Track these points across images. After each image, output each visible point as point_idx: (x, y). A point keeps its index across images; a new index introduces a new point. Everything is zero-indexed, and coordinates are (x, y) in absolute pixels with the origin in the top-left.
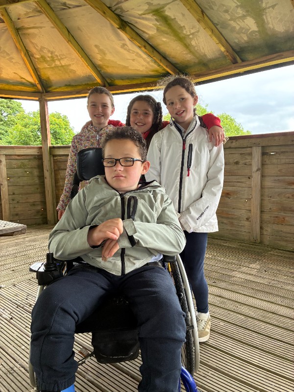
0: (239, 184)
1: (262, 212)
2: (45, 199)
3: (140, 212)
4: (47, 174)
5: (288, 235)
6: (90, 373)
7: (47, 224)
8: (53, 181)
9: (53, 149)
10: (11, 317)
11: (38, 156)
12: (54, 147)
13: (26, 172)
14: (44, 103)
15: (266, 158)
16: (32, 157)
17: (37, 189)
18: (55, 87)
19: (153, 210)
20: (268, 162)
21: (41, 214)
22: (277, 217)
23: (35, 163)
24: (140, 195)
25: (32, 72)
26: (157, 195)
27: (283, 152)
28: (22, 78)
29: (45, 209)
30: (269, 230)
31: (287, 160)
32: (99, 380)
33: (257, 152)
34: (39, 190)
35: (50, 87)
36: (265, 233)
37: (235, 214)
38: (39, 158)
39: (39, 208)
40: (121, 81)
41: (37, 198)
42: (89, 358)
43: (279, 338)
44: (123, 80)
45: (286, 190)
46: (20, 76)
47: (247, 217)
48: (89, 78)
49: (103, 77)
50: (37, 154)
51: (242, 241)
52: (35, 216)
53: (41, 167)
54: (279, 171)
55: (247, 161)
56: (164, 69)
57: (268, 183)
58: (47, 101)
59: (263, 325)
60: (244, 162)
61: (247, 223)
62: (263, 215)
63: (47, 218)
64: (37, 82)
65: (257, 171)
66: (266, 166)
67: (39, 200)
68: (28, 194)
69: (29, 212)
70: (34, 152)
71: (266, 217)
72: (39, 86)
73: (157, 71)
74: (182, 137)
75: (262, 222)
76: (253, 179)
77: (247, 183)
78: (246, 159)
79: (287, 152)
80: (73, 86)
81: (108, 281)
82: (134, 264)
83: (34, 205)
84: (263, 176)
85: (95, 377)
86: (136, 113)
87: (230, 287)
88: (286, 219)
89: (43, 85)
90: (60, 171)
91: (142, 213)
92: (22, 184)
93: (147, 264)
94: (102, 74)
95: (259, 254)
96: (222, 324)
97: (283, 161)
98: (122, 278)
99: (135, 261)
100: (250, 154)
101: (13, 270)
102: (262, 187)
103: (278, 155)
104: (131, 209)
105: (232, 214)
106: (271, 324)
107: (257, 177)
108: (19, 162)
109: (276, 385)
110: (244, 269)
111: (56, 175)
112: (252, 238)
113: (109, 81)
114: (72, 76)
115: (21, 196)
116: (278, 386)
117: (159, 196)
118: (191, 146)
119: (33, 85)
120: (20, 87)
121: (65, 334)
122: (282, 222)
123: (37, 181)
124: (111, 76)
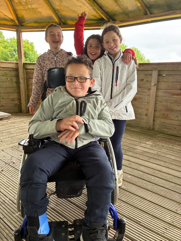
0: (143, 93)
1: (155, 111)
2: (20, 97)
3: (88, 111)
4: (21, 81)
5: (170, 125)
6: (52, 204)
7: (22, 112)
8: (26, 85)
9: (25, 65)
10: (2, 170)
11: (16, 68)
12: (26, 64)
13: (8, 79)
14: (20, 33)
15: (160, 78)
16: (12, 69)
17: (15, 90)
18: (27, 23)
19: (96, 110)
20: (161, 80)
21: (17, 106)
22: (164, 114)
23: (13, 73)
24: (87, 100)
25: (12, 11)
26: (98, 101)
27: (171, 75)
28: (5, 16)
29: (20, 103)
30: (158, 122)
31: (173, 80)
32: (58, 208)
33: (155, 74)
34: (16, 91)
35: (24, 22)
36: (156, 123)
37: (139, 111)
38: (17, 70)
39: (17, 102)
40: (71, 21)
41: (15, 96)
42: (53, 195)
43: (162, 185)
44: (72, 20)
45: (170, 98)
46: (4, 14)
47: (146, 113)
48: (50, 18)
49: (59, 18)
50: (15, 67)
51: (142, 128)
52: (14, 107)
53: (17, 76)
54: (168, 86)
55: (149, 79)
56: (100, 16)
57: (160, 93)
58: (22, 32)
59: (153, 178)
60: (146, 79)
61: (145, 117)
62: (156, 113)
63: (21, 109)
64: (15, 19)
65: (154, 86)
66: (160, 83)
67: (17, 97)
68: (8, 93)
69: (10, 104)
70: (13, 66)
71: (157, 114)
72: (17, 22)
73: (95, 16)
74: (112, 62)
75: (154, 117)
76: (151, 91)
77: (148, 92)
78: (148, 78)
79: (173, 75)
80: (39, 23)
81: (67, 152)
82: (83, 142)
83: (13, 100)
84: (157, 89)
85: (55, 206)
86: (91, 46)
87: (135, 155)
88: (169, 115)
89: (19, 21)
90: (30, 80)
91: (89, 112)
92: (5, 87)
93: (91, 142)
94: (59, 15)
95: (151, 136)
96: (129, 176)
97: (171, 80)
98: (76, 151)
99: (84, 141)
100: (151, 75)
101: (1, 141)
102: (156, 96)
103: (167, 76)
104: (83, 109)
105: (137, 112)
106: (158, 177)
107: (153, 89)
108: (3, 72)
109: (160, 212)
110: (143, 145)
111: (27, 81)
112: (148, 127)
113: (63, 21)
114: (39, 15)
115: (4, 94)
116: (161, 213)
117: (99, 101)
118: (118, 67)
119: (12, 21)
120: (4, 21)
121: (42, 184)
122: (166, 117)
123: (15, 85)
124: (65, 18)
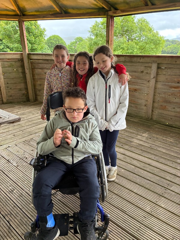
0: (143, 85)
1: (154, 102)
2: (27, 86)
4: (27, 71)
5: (167, 116)
6: (59, 196)
7: (29, 101)
8: (31, 75)
9: (30, 55)
11: (21, 59)
12: (30, 54)
13: (14, 69)
14: (22, 23)
15: (160, 71)
16: (17, 60)
17: (22, 80)
18: (28, 12)
19: (87, 133)
20: (160, 73)
21: (25, 95)
22: (161, 106)
23: (19, 64)
24: (81, 125)
25: (13, 3)
27: (169, 68)
28: (7, 7)
29: (28, 93)
30: (157, 112)
31: (172, 73)
32: (63, 199)
33: (154, 67)
34: (23, 81)
35: (25, 12)
36: (154, 114)
37: (139, 102)
38: (22, 60)
39: (24, 92)
40: (72, 10)
41: (22, 86)
44: (73, 9)
45: (168, 91)
46: (5, 6)
47: (145, 104)
48: (51, 7)
49: (60, 7)
50: (20, 58)
51: (141, 118)
52: (21, 97)
53: (23, 66)
54: (166, 79)
55: (149, 71)
56: (101, 5)
57: (159, 86)
58: (23, 21)
59: (142, 171)
60: (146, 71)
61: (145, 108)
62: (154, 104)
63: (29, 98)
64: (17, 9)
65: (153, 78)
66: (159, 76)
67: (24, 87)
68: (15, 83)
69: (18, 94)
70: (18, 57)
71: (156, 105)
72: (18, 12)
73: (96, 5)
74: (105, 81)
75: (153, 107)
76: (150, 83)
77: (147, 84)
78: (148, 70)
79: (172, 68)
80: (40, 12)
82: (78, 159)
83: (21, 90)
84: (156, 81)
85: (61, 198)
86: (79, 63)
88: (167, 107)
89: (20, 10)
90: (35, 70)
91: (82, 136)
92: (12, 77)
94: (60, 5)
95: (149, 127)
97: (169, 73)
99: (78, 158)
100: (151, 67)
102: (155, 88)
103: (166, 69)
104: (77, 134)
105: (137, 102)
106: (146, 171)
107: (153, 82)
108: (9, 63)
109: (143, 203)
111: (32, 71)
112: (146, 116)
113: (64, 10)
114: (40, 5)
115: (12, 85)
118: (110, 86)
119: (14, 11)
120: (5, 12)
122: (164, 108)
123: (21, 75)
124: (65, 7)
